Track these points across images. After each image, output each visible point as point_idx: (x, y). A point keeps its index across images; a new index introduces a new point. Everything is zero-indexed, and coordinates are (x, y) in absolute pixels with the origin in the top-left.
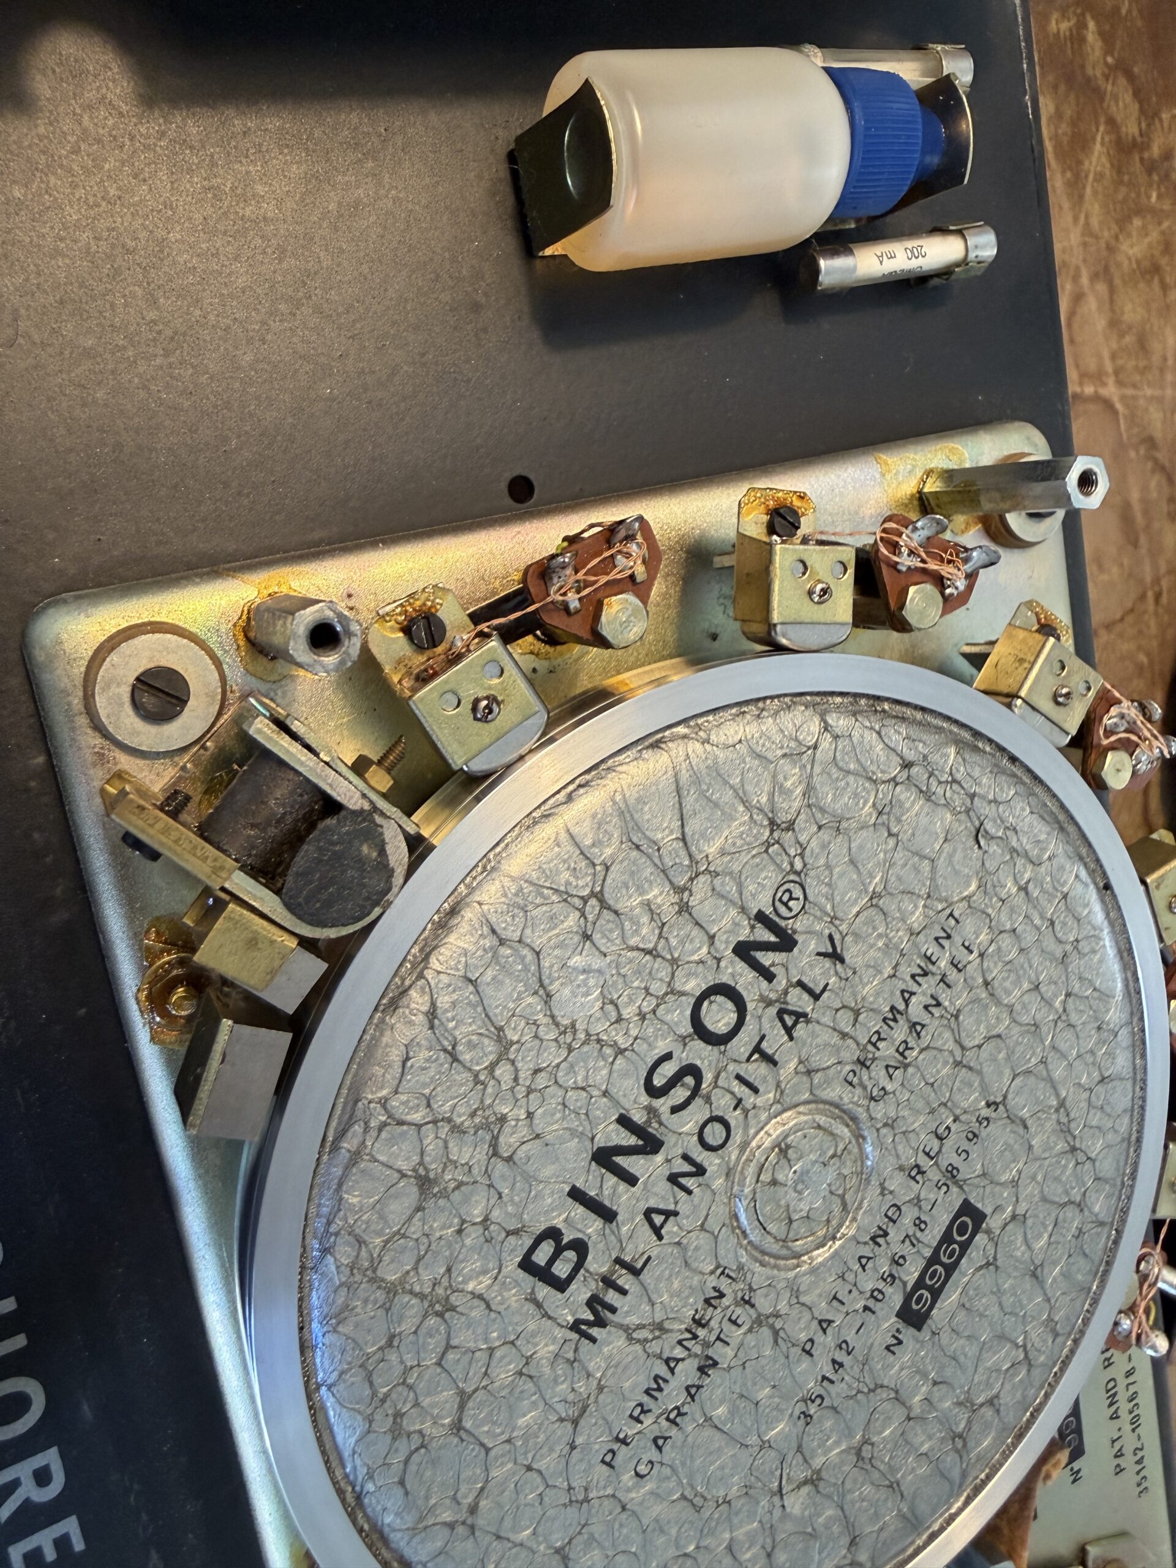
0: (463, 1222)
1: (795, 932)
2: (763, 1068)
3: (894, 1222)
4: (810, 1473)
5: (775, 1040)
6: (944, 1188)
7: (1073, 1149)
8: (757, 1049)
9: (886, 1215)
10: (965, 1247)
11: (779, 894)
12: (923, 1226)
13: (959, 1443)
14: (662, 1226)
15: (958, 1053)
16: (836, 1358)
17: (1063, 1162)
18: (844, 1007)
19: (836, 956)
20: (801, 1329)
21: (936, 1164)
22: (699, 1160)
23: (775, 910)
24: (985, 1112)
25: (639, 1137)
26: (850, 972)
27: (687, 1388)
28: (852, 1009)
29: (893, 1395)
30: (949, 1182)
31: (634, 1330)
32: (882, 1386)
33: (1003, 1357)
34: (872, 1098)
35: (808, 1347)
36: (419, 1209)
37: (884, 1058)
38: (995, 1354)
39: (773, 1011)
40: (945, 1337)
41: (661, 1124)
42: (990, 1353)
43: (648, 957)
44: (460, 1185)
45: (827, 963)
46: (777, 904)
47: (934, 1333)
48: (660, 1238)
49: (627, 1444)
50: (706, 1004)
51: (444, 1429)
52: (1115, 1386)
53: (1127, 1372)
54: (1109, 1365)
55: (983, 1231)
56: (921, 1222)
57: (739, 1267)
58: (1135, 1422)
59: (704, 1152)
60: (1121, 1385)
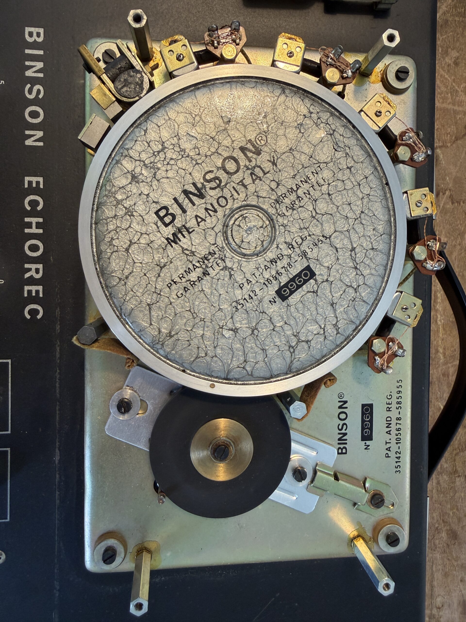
0: (142, 192)
1: (261, 150)
2: (243, 189)
4: (234, 328)
5: (248, 181)
6: (301, 258)
7: (356, 268)
8: (241, 181)
9: (277, 256)
11: (257, 137)
12: (291, 267)
13: (292, 350)
15: (314, 214)
16: (250, 294)
18: (274, 180)
19: (274, 164)
20: (239, 278)
22: (216, 207)
23: (256, 141)
25: (198, 191)
26: (278, 170)
28: (277, 182)
29: (269, 318)
30: (303, 256)
31: (185, 250)
32: (265, 313)
33: (314, 328)
34: (279, 214)
35: (241, 286)
36: (130, 183)
37: (286, 203)
38: (311, 326)
39: (249, 172)
40: (292, 309)
41: (206, 191)
42: (309, 325)
43: (211, 139)
44: (143, 181)
45: (270, 164)
46: (257, 140)
47: (288, 305)
48: (199, 226)
50: (227, 161)
51: (124, 250)
52: (391, 421)
53: (397, 418)
54: (389, 411)
55: (314, 279)
56: (290, 265)
57: (223, 248)
58: (398, 441)
59: (218, 206)
60: (394, 422)
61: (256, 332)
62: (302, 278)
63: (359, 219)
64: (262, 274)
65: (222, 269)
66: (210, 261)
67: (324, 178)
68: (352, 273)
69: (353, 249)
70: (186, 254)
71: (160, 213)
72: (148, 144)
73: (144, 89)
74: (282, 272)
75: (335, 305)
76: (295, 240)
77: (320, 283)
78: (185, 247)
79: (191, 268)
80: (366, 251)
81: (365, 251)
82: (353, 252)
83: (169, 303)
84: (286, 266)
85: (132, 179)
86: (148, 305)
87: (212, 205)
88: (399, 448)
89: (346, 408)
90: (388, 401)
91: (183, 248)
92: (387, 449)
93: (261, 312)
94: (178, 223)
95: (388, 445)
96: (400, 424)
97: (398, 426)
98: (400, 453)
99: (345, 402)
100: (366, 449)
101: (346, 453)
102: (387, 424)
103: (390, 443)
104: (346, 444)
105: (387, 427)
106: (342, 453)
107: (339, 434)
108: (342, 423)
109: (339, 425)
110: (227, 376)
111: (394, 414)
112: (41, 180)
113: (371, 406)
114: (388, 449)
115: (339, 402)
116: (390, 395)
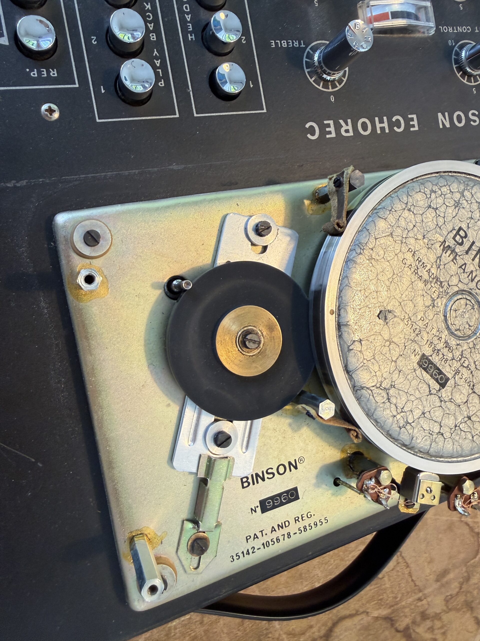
3: (449, 350)
9: (451, 347)
10: (437, 380)
12: (445, 362)
14: (462, 268)
17: (453, 423)
21: (461, 366)
22: (475, 280)
24: (472, 384)
27: (422, 276)
30: (455, 371)
47: (415, 369)
48: (459, 268)
49: (412, 256)
52: (286, 527)
53: (290, 533)
54: (296, 520)
58: (266, 545)
60: (285, 531)
61: (388, 343)
62: (439, 376)
64: (435, 336)
65: (431, 297)
66: (436, 285)
69: (469, 418)
71: (461, 231)
74: (440, 355)
75: (423, 415)
76: (466, 359)
77: (438, 395)
78: (442, 259)
79: (427, 268)
80: (470, 431)
82: (467, 419)
83: (396, 253)
84: (445, 357)
86: (391, 234)
87: (476, 276)
88: (258, 549)
89: (290, 471)
90: (305, 515)
91: (441, 257)
92: (255, 534)
93: (405, 344)
94: (458, 249)
95: (259, 535)
96: (284, 540)
97: (281, 538)
98: (253, 553)
99: (296, 468)
100: (252, 509)
101: (243, 487)
102: (282, 523)
104: (254, 484)
105: (279, 525)
106: (242, 483)
107: (263, 472)
108: (275, 471)
109: (272, 469)
111: (293, 528)
113: (297, 498)
114: (256, 537)
115: (295, 460)
116: (311, 515)
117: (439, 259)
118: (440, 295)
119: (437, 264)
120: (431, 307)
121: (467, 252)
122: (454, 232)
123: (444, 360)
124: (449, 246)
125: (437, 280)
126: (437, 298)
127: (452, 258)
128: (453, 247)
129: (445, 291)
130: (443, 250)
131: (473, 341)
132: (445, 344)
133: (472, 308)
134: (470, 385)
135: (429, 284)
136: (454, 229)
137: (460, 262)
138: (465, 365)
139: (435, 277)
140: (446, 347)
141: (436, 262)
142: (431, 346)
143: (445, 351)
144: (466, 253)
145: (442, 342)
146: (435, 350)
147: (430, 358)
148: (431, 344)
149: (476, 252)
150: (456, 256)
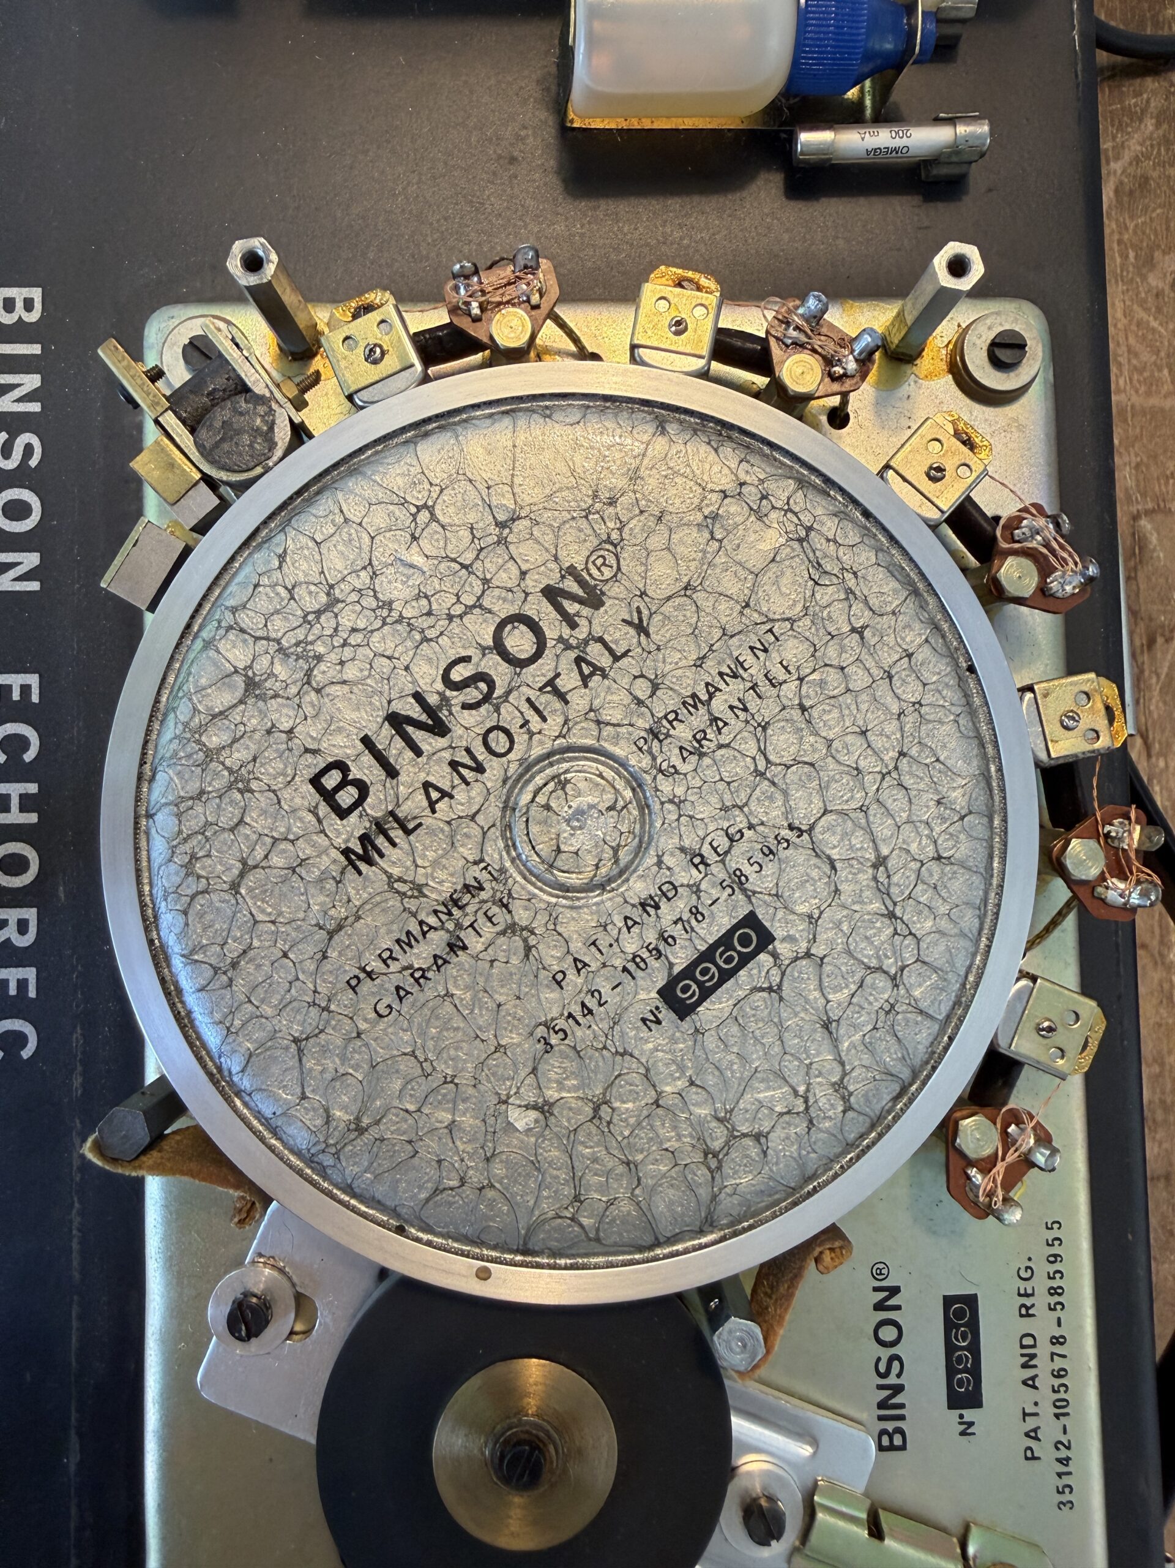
0: (273, 726)
1: (603, 593)
2: (558, 705)
3: (669, 899)
4: (540, 1100)
5: (569, 681)
6: (729, 891)
7: (892, 915)
8: (551, 683)
9: (660, 888)
10: (745, 960)
11: (592, 558)
12: (700, 918)
13: (713, 1164)
14: (437, 801)
15: (761, 765)
16: (586, 1002)
17: (878, 925)
18: (642, 676)
19: (642, 629)
20: (551, 955)
21: (723, 862)
22: (480, 758)
23: (588, 570)
24: (785, 833)
25: (429, 716)
26: (653, 647)
27: (435, 957)
28: (650, 680)
29: (642, 1071)
30: (735, 886)
31: (396, 881)
32: (631, 1055)
33: (776, 1096)
34: (661, 771)
35: (559, 977)
36: (241, 702)
37: (679, 739)
38: (768, 1088)
39: (572, 655)
40: (710, 1041)
41: (451, 713)
42: (762, 1086)
43: (464, 571)
44: (276, 696)
45: (632, 631)
46: (590, 566)
47: (697, 1030)
48: (434, 811)
49: (373, 980)
50: (509, 627)
51: (226, 887)
52: (1034, 1346)
53: (1054, 1337)
54: (1028, 1315)
55: (768, 953)
56: (698, 912)
57: (502, 870)
58: (1061, 1409)
59: (486, 754)
60: (1043, 1349)
61: (605, 1111)
62: (735, 950)
63: (894, 775)
64: (617, 940)
65: (503, 933)
66: (470, 909)
67: (784, 663)
68: (880, 930)
69: (880, 862)
70: (398, 892)
71: (323, 780)
72: (289, 591)
73: (276, 444)
74: (675, 934)
75: (834, 1024)
76: (709, 839)
77: (787, 962)
78: (396, 871)
79: (414, 933)
80: (919, 864)
81: (915, 865)
82: (881, 869)
83: (354, 1035)
84: (685, 918)
85: (246, 691)
86: (296, 1041)
87: (468, 750)
88: (1065, 1432)
89: (898, 1308)
90: (1022, 1285)
91: (390, 876)
92: (1027, 1435)
93: (617, 1052)
94: (375, 806)
95: (1031, 1423)
96: (1064, 1356)
97: (1059, 1363)
98: (1068, 1448)
99: (894, 1291)
100: (963, 1433)
101: (903, 1448)
102: (1022, 1355)
103: (1036, 1414)
104: (902, 1418)
105: (1025, 1366)
106: (892, 1448)
107: (881, 1387)
108: (885, 1353)
109: (879, 1359)
110: (525, 1243)
111: (1043, 1326)
112: (33, 680)
113: (971, 1301)
114: (1033, 1434)
115: (876, 1289)
116: (1027, 1268)
117: (396, 885)
118: (501, 900)
119: (410, 893)
120: (532, 941)
121: (392, 772)
122: (324, 809)
123: (694, 923)
124: (364, 839)
125: (455, 903)
126: (510, 912)
127: (400, 832)
128: (368, 825)
129: (495, 879)
130: (370, 862)
131: (662, 803)
132: (648, 908)
133: (563, 789)
134: (787, 841)
135: (462, 935)
136: (314, 811)
137: (414, 805)
138: (723, 843)
139: (446, 906)
140: (657, 907)
141: (403, 895)
142: (643, 960)
143: (667, 912)
144: (393, 778)
145: (638, 920)
146: (656, 949)
147: (677, 970)
148: (638, 960)
149: (397, 737)
150: (397, 819)
